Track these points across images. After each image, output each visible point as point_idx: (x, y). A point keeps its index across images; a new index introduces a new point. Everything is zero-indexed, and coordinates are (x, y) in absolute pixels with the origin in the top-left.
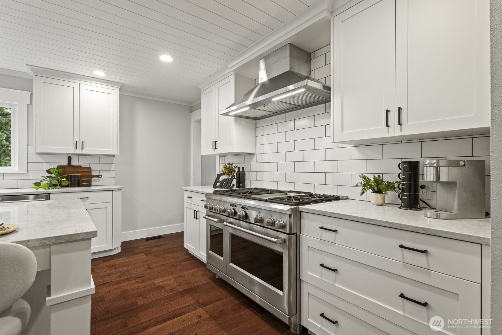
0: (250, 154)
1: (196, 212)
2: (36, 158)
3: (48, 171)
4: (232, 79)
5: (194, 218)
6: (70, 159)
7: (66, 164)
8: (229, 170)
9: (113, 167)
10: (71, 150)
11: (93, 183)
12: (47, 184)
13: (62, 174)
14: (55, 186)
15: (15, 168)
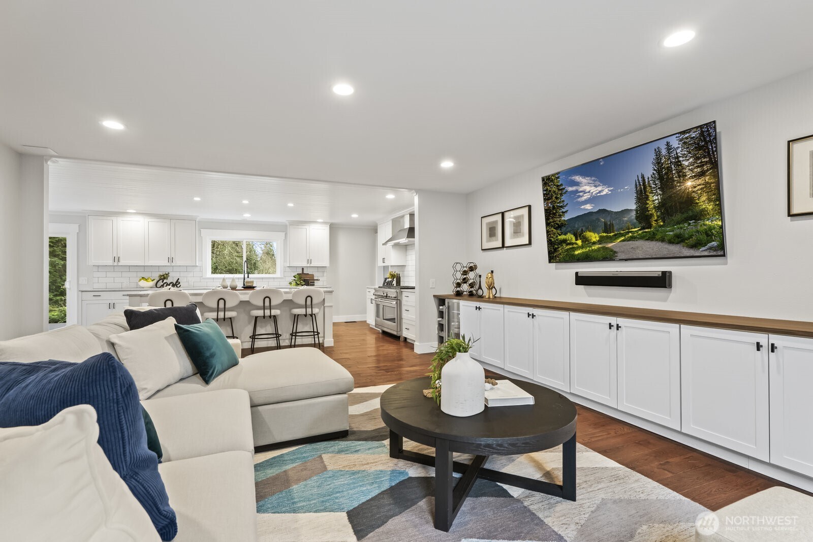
0: (404, 266)
1: (371, 299)
2: (288, 269)
3: (294, 276)
4: (390, 223)
5: (371, 303)
6: (303, 269)
7: (301, 273)
8: (393, 276)
9: (325, 274)
10: (304, 264)
11: (315, 284)
12: (295, 283)
13: (300, 278)
14: (299, 284)
15: (278, 274)
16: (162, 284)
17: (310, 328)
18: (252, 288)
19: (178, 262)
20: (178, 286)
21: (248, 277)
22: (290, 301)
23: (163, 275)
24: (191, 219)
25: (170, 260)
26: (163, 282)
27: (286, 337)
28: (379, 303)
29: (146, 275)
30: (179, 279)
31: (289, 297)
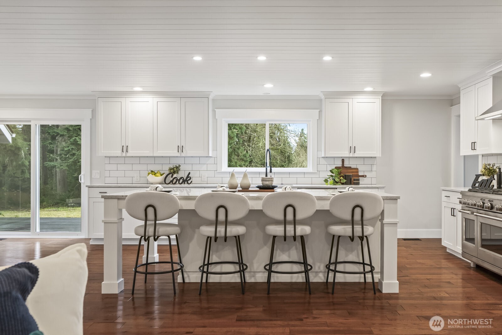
1: (453, 209)
2: (323, 161)
3: (331, 171)
5: (452, 215)
6: (343, 161)
7: (340, 166)
9: (374, 168)
10: (345, 153)
11: (361, 182)
12: (332, 181)
13: (340, 173)
14: (337, 182)
15: (310, 168)
16: (172, 179)
17: (358, 257)
18: (271, 188)
19: (188, 152)
20: (189, 182)
21: (271, 172)
22: (326, 213)
23: (173, 169)
24: (204, 96)
25: (181, 149)
26: (172, 177)
27: (319, 268)
28: (472, 217)
29: (155, 168)
30: (189, 173)
31: (325, 205)
